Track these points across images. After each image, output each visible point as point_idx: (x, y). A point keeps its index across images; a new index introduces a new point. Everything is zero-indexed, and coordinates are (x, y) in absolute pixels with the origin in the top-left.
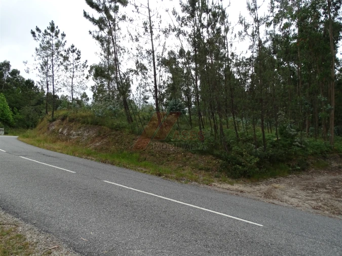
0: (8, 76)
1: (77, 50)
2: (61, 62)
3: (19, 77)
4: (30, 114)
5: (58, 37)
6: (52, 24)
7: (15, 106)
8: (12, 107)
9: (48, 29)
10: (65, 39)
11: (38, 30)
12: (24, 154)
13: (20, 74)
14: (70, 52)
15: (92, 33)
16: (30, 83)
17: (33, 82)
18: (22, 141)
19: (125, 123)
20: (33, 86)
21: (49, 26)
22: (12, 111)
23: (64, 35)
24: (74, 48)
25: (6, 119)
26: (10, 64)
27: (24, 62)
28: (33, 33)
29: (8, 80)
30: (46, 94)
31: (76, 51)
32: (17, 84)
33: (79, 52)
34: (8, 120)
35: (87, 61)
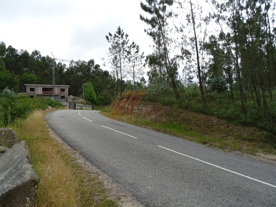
0: (93, 69)
1: (137, 45)
2: (125, 56)
3: (99, 69)
4: (106, 95)
5: (123, 38)
6: (119, 29)
7: (98, 90)
8: (96, 91)
9: (117, 33)
10: (128, 38)
11: (110, 34)
12: (103, 124)
13: (100, 68)
14: (132, 47)
15: (147, 31)
16: (106, 73)
17: (108, 72)
18: (102, 114)
19: (174, 99)
20: (108, 75)
21: (117, 30)
22: (96, 93)
23: (127, 36)
24: (135, 44)
25: (93, 99)
26: (94, 61)
27: (102, 59)
28: (107, 37)
29: (93, 72)
30: (116, 80)
31: (136, 47)
32: (98, 74)
33: (138, 47)
34: (93, 100)
35: (143, 53)
